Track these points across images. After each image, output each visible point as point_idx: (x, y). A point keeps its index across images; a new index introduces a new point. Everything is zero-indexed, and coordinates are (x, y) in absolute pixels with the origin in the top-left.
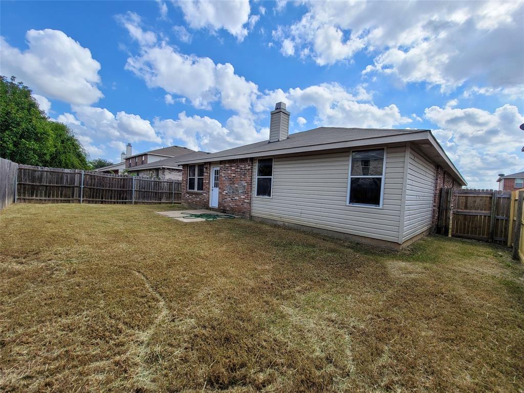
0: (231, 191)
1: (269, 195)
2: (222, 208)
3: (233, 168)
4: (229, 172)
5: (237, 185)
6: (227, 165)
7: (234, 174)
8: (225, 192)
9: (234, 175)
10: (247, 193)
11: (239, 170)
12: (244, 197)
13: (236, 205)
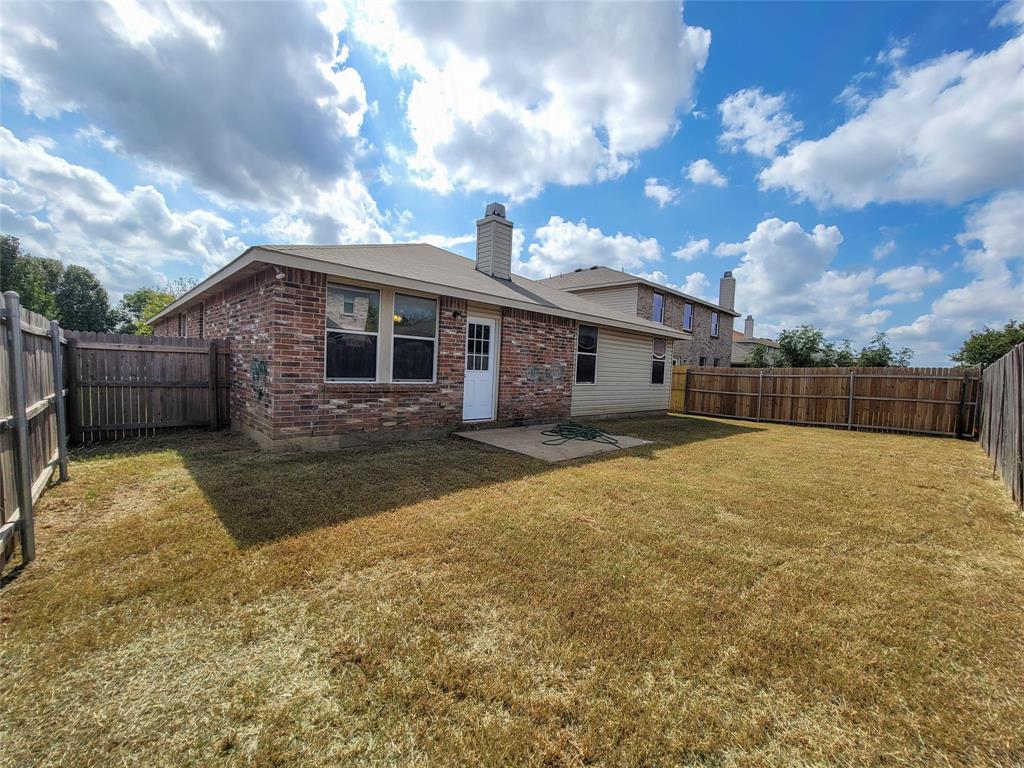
0: (536, 377)
1: (593, 382)
2: (510, 417)
3: (540, 331)
4: (531, 337)
5: (548, 366)
6: (527, 322)
7: (542, 342)
8: (520, 379)
9: (543, 346)
10: (567, 380)
11: (552, 337)
12: (561, 387)
13: (545, 404)
